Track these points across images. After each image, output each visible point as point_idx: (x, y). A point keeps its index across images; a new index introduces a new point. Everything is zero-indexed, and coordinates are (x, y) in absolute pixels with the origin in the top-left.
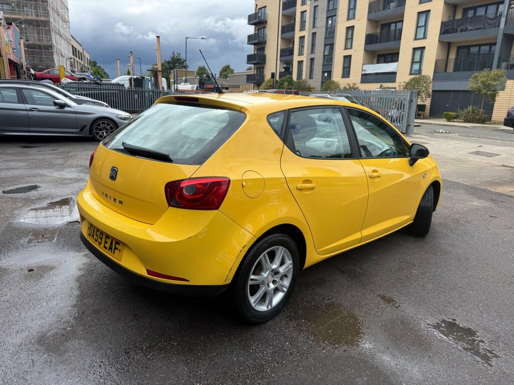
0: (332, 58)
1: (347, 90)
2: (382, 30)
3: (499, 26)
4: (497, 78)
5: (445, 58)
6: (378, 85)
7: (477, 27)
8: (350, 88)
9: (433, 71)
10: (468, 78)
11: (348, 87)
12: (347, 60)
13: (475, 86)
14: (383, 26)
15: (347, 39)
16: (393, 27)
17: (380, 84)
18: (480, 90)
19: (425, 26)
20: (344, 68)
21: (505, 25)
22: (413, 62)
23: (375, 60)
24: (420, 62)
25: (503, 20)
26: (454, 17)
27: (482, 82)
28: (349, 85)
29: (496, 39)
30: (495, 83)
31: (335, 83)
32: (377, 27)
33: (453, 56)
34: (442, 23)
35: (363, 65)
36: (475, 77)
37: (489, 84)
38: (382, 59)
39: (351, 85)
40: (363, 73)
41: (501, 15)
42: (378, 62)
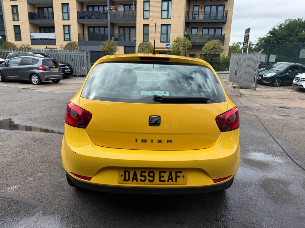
0: (4, 26)
1: (23, 49)
2: (38, 11)
3: (107, 18)
4: (113, 45)
5: (82, 32)
6: (45, 46)
7: (96, 17)
8: (25, 47)
9: (78, 39)
10: (99, 44)
11: (23, 47)
12: (17, 29)
13: (104, 49)
14: (39, 8)
15: (13, 14)
16: (45, 10)
17: (46, 46)
18: (107, 51)
19: (68, 12)
20: (16, 34)
21: (110, 18)
22: (65, 34)
23: (38, 30)
24: (69, 33)
25: (109, 15)
26: (83, 9)
27: (108, 47)
28: (24, 46)
29: (107, 24)
30: (113, 48)
31: (11, 44)
32: (35, 9)
33: (86, 32)
34: (77, 12)
35: (30, 33)
36: (103, 44)
37: (111, 48)
38: (43, 30)
39: (26, 46)
40: (32, 38)
41: (107, 12)
42: (40, 32)
